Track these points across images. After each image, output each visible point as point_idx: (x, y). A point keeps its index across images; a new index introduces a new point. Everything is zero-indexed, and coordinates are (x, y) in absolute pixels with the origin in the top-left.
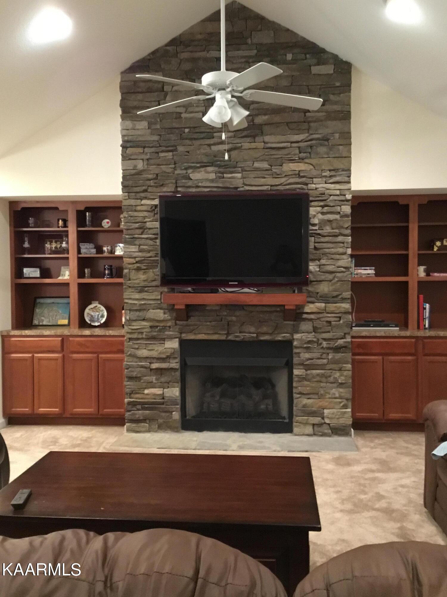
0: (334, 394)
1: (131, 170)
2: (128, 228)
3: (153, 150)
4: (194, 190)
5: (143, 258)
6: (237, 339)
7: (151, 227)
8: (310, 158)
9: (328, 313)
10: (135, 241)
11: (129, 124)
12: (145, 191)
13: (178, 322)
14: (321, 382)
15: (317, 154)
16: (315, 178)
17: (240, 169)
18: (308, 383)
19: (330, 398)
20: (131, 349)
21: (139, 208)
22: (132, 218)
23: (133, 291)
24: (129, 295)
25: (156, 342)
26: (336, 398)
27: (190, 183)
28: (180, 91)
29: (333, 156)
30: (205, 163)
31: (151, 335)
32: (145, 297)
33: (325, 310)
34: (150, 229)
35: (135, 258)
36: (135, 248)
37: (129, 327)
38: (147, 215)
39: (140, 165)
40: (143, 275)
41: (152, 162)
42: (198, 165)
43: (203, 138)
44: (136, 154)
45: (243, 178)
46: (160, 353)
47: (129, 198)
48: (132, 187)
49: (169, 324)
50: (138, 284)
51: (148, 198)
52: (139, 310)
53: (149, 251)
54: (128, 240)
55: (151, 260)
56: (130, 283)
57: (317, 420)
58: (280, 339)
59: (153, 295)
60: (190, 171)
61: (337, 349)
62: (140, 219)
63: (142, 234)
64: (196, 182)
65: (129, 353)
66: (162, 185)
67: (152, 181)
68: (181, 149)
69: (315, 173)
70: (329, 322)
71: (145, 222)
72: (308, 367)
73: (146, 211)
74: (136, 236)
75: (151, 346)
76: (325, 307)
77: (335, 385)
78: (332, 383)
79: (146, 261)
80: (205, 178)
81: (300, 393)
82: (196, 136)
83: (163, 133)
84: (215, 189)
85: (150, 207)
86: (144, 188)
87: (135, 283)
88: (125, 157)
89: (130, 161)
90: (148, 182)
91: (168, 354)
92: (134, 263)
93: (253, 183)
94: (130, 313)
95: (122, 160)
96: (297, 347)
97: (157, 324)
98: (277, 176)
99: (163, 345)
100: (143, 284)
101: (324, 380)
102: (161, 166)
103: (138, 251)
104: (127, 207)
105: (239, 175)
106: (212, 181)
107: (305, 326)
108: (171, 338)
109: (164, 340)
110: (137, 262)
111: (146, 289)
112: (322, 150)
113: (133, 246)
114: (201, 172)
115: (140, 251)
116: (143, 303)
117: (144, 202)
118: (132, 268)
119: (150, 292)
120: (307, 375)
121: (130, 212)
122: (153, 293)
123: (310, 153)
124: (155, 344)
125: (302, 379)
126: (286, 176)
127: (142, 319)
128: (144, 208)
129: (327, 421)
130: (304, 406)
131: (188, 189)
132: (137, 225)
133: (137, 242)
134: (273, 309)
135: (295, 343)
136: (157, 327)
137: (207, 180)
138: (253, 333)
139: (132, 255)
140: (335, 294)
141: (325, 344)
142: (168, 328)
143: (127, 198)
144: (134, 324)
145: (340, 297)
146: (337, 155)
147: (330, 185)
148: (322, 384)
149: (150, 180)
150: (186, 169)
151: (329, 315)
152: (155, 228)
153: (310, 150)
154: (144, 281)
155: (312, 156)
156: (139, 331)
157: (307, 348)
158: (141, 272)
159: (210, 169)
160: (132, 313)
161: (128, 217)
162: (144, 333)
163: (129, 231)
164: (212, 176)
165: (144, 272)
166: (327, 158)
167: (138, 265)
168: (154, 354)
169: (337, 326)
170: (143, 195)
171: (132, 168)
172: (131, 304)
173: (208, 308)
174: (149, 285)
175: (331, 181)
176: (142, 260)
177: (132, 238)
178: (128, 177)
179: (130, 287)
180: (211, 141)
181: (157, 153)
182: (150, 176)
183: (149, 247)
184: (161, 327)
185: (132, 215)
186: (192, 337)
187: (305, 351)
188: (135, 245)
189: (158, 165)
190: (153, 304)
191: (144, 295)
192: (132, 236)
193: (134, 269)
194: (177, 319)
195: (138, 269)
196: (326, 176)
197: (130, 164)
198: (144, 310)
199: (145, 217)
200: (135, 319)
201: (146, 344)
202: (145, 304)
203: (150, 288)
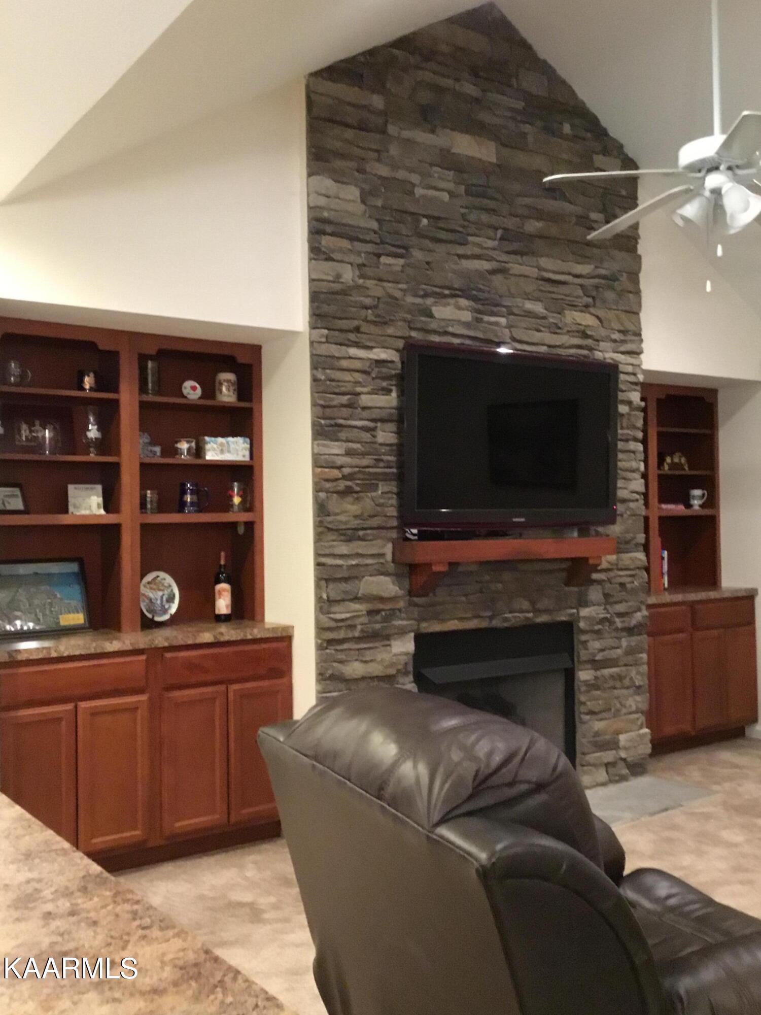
0: (631, 706)
1: (329, 281)
2: (327, 404)
3: (369, 247)
4: (436, 339)
5: (357, 469)
6: (506, 625)
7: (370, 405)
8: (594, 306)
9: (621, 570)
10: (341, 431)
11: (326, 183)
12: (357, 330)
13: (416, 599)
14: (615, 688)
15: (604, 301)
16: (603, 341)
17: (504, 309)
18: (598, 693)
19: (625, 714)
20: (335, 664)
21: (344, 363)
22: (334, 384)
23: (334, 538)
24: (331, 547)
25: (377, 644)
26: (631, 713)
27: (434, 325)
28: (415, 142)
29: (624, 308)
30: (456, 289)
31: (370, 630)
32: (360, 551)
33: (617, 565)
34: (364, 408)
35: (340, 468)
36: (339, 447)
37: (332, 616)
38: (361, 380)
39: (348, 275)
40: (353, 504)
41: (369, 271)
42: (447, 292)
43: (451, 242)
44: (341, 250)
45: (510, 326)
46: (386, 667)
47: (327, 342)
48: (334, 318)
49: (401, 604)
50: (346, 523)
51: (362, 345)
52: (346, 580)
53: (363, 454)
54: (326, 429)
55: (370, 473)
56: (330, 522)
57: (608, 756)
58: (564, 618)
59: (373, 545)
60: (429, 301)
61: (630, 631)
62: (348, 387)
63: (350, 418)
64: (443, 324)
65: (330, 672)
66: (385, 323)
67: (370, 311)
68: (417, 254)
69: (603, 332)
70: (622, 585)
71: (358, 394)
72: (596, 665)
73: (357, 371)
74: (341, 421)
75: (368, 652)
76: (618, 560)
77: (631, 691)
78: (627, 688)
79: (361, 476)
80: (455, 317)
81: (591, 713)
82: (443, 235)
83: (388, 218)
84: (468, 342)
85: (368, 364)
86: (356, 323)
87: (341, 522)
88: (316, 252)
89: (330, 263)
90: (363, 313)
91: (400, 667)
92: (336, 480)
93: (525, 339)
94: (327, 587)
95: (310, 259)
96: (583, 632)
97: (381, 606)
98: (556, 329)
99: (388, 648)
100: (355, 523)
101: (618, 684)
102: (385, 284)
103: (344, 453)
104: (323, 359)
105: (503, 321)
106: (467, 325)
107: (595, 594)
108: (402, 632)
109: (388, 637)
110: (344, 477)
111: (361, 533)
112: (610, 295)
113: (336, 443)
114: (449, 304)
115: (349, 453)
116: (354, 563)
117: (353, 351)
118: (331, 490)
119: (370, 540)
120: (596, 678)
121: (328, 371)
122: (374, 542)
123: (594, 298)
124: (376, 647)
125: (593, 686)
126: (568, 332)
127: (351, 597)
128: (358, 365)
129: (623, 754)
130: (597, 734)
131: (427, 335)
132: (344, 399)
133: (343, 435)
134: (548, 566)
135: (582, 625)
136: (378, 612)
137: (459, 322)
138: (528, 612)
139: (333, 462)
140: (629, 536)
141: (619, 623)
142: (398, 613)
143: (324, 340)
144: (335, 608)
145: (634, 542)
146: (627, 308)
147: (620, 355)
148: (616, 692)
149: (367, 308)
150: (426, 295)
151: (621, 573)
152: (376, 408)
153: (594, 293)
154: (356, 517)
155: (598, 304)
156: (349, 622)
157: (598, 632)
158: (350, 499)
159: (463, 302)
160: (331, 586)
161: (325, 380)
162: (359, 627)
163: (328, 410)
164: (467, 316)
165: (357, 499)
166: (615, 310)
167: (349, 483)
168: (375, 669)
169: (634, 591)
170: (352, 337)
171: (331, 278)
172: (331, 566)
173: (460, 569)
174: (365, 526)
175: (622, 349)
176: (355, 473)
177: (332, 426)
178: (322, 296)
179: (330, 529)
180: (461, 250)
181: (379, 256)
182: (368, 301)
183: (363, 446)
184: (388, 613)
185: (333, 376)
186: (436, 627)
187: (595, 636)
188: (337, 440)
189: (380, 280)
190: (371, 565)
191: (358, 547)
192: (332, 422)
193: (337, 492)
194: (410, 593)
195: (348, 491)
196: (615, 341)
197: (327, 269)
198: (356, 578)
199: (357, 383)
200: (339, 598)
201: (358, 650)
202: (357, 565)
203: (369, 532)
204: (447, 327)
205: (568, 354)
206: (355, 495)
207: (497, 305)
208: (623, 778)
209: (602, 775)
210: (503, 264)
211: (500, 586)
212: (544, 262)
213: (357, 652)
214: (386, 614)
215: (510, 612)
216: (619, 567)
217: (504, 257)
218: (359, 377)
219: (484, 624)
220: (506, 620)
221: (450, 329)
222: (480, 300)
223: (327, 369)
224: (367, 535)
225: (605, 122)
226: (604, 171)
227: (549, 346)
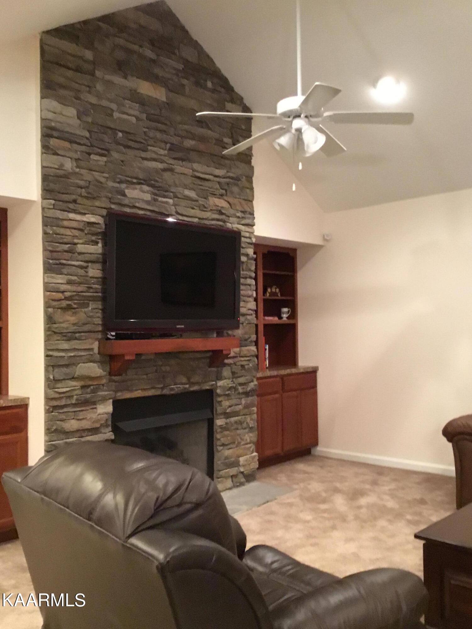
0: (246, 440)
1: (55, 168)
2: (54, 250)
3: (83, 148)
4: (128, 210)
5: (75, 293)
6: (172, 392)
7: (83, 251)
8: (226, 195)
9: (242, 357)
10: (63, 268)
11: (54, 104)
12: (75, 201)
13: (113, 378)
14: (237, 429)
15: (232, 193)
16: (231, 217)
17: (171, 194)
18: (228, 432)
19: (243, 445)
20: (58, 422)
21: (66, 223)
22: (59, 236)
23: (59, 338)
24: (56, 344)
25: (87, 408)
26: (247, 444)
27: (126, 201)
28: (113, 83)
29: (243, 198)
30: (141, 179)
31: (83, 399)
32: (76, 347)
33: (239, 354)
34: (80, 254)
35: (63, 292)
36: (62, 279)
37: (56, 390)
38: (77, 235)
39: (69, 165)
40: (72, 316)
41: (82, 163)
42: (135, 181)
43: (138, 149)
44: (64, 149)
45: (175, 205)
46: (93, 422)
47: (54, 208)
48: (59, 193)
49: (104, 381)
50: (67, 328)
51: (77, 211)
52: (67, 366)
53: (80, 283)
54: (53, 266)
55: (83, 296)
56: (56, 328)
57: (233, 471)
58: (208, 388)
59: (86, 343)
60: (123, 186)
61: (247, 394)
62: (68, 239)
63: (71, 259)
64: (132, 201)
65: (54, 428)
66: (94, 198)
67: (83, 190)
68: (115, 155)
69: (232, 212)
70: (243, 366)
71: (76, 244)
72: (227, 415)
73: (75, 229)
74: (64, 262)
75: (81, 413)
76: (240, 351)
77: (247, 430)
78: (245, 429)
79: (77, 298)
80: (140, 197)
81: (223, 445)
82: (132, 144)
83: (96, 131)
84: (148, 213)
85: (82, 224)
86: (74, 197)
87: (63, 328)
88: (46, 148)
89: (55, 157)
90: (79, 190)
91: (103, 422)
92: (60, 300)
93: (185, 213)
94: (53, 371)
95: (42, 153)
96: (219, 396)
97: (91, 383)
98: (203, 208)
99: (95, 410)
100: (73, 329)
101: (240, 427)
102: (94, 173)
103: (66, 282)
104: (51, 220)
105: (171, 201)
106: (148, 202)
107: (226, 372)
108: (104, 400)
109: (94, 403)
110: (66, 299)
111: (77, 335)
112: (235, 189)
113: (60, 276)
114: (136, 189)
115: (69, 282)
116: (72, 354)
117: (72, 216)
118: (57, 307)
119: (84, 340)
120: (226, 423)
121: (55, 228)
122: (87, 341)
123: (226, 191)
124: (88, 410)
125: (224, 428)
126: (211, 210)
127: (71, 377)
128: (74, 225)
129: (242, 469)
130: (226, 458)
131: (122, 208)
132: (66, 247)
133: (65, 271)
134: (198, 355)
135: (218, 391)
136: (89, 386)
137: (143, 200)
138: (187, 384)
139: (59, 288)
140: (247, 336)
141: (240, 389)
142: (102, 387)
143: (52, 207)
144: (59, 385)
145: (250, 340)
146: (246, 198)
147: (241, 226)
148: (238, 432)
149: (82, 188)
150: (121, 182)
151: (242, 359)
152: (88, 253)
153: (226, 187)
154: (74, 324)
155: (228, 194)
156: (68, 394)
157: (228, 395)
158: (70, 313)
159: (146, 188)
160: (56, 370)
161: (52, 234)
162: (75, 397)
163: (55, 254)
164: (148, 197)
165: (73, 313)
166: (238, 198)
167: (70, 302)
168: (86, 424)
169: (249, 370)
170: (71, 206)
171: (57, 167)
172: (57, 357)
173: (143, 357)
174: (80, 330)
175: (243, 222)
176: (73, 296)
177: (57, 264)
178: (50, 178)
179: (55, 333)
180: (143, 155)
181: (89, 154)
182: (82, 183)
183: (79, 278)
184: (95, 387)
185: (58, 232)
186: (128, 395)
187: (226, 398)
188: (61, 274)
189: (91, 170)
190: (84, 355)
191: (75, 344)
192: (57, 262)
193: (61, 308)
194: (110, 374)
195: (68, 308)
196: (239, 217)
197: (54, 160)
198: (74, 364)
199: (75, 237)
200: (62, 378)
201: (75, 412)
202: (74, 356)
203: (82, 334)
204: (136, 203)
205: (211, 224)
206: (73, 311)
207: (167, 191)
208: (242, 484)
209: (229, 483)
210: (171, 166)
211: (168, 368)
212: (195, 166)
213: (73, 413)
214: (93, 388)
215: (175, 385)
216: (241, 355)
217: (172, 161)
218: (76, 233)
219: (158, 392)
220: (172, 389)
221: (137, 205)
222: (157, 187)
223: (54, 226)
224: (81, 336)
225: (232, 83)
226: (231, 112)
227: (199, 219)
